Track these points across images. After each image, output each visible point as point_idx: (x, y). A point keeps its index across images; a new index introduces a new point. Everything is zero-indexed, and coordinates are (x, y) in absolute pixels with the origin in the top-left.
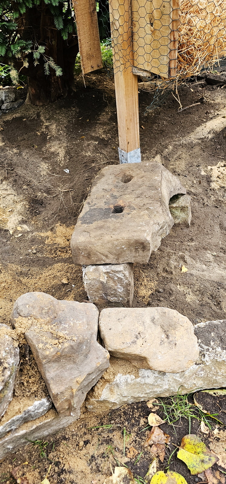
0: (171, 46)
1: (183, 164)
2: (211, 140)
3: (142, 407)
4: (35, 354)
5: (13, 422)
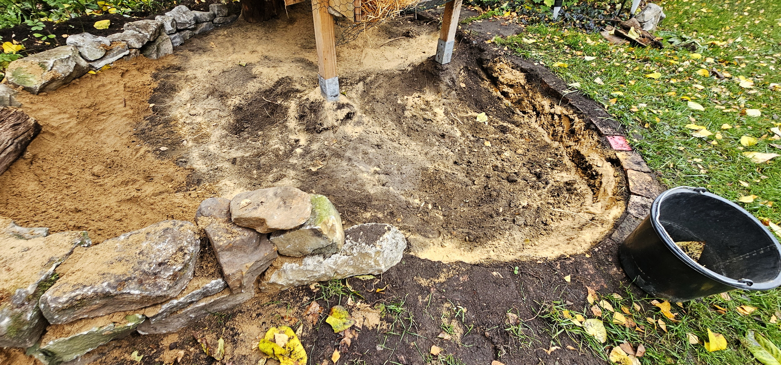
1: (383, 92)
2: (410, 72)
3: (306, 289)
4: (212, 245)
5: (193, 295)
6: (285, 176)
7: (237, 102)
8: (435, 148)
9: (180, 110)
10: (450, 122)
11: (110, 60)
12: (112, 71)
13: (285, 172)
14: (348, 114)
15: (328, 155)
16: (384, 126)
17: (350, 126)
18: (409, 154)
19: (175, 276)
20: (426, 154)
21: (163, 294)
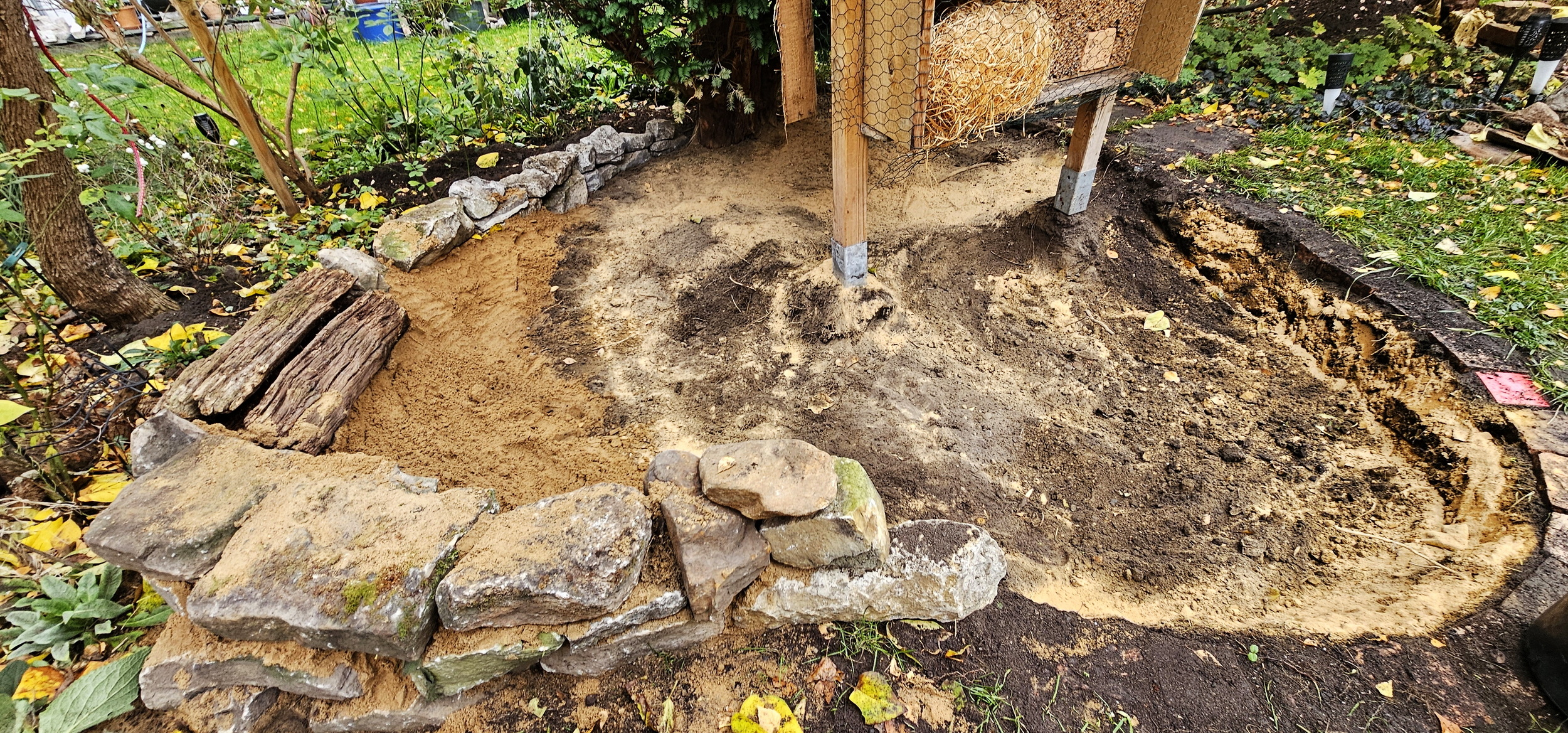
0: (916, 107)
1: (945, 268)
2: (1000, 230)
3: (811, 631)
4: (671, 530)
5: (636, 614)
6: (764, 419)
7: (686, 285)
8: (1054, 380)
9: (597, 297)
10: (1085, 328)
11: (502, 217)
12: (503, 234)
13: (765, 412)
14: (881, 310)
15: (842, 384)
16: (947, 333)
17: (882, 332)
18: (998, 390)
19: (618, 575)
20: (1034, 391)
21: (601, 603)
